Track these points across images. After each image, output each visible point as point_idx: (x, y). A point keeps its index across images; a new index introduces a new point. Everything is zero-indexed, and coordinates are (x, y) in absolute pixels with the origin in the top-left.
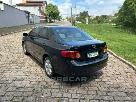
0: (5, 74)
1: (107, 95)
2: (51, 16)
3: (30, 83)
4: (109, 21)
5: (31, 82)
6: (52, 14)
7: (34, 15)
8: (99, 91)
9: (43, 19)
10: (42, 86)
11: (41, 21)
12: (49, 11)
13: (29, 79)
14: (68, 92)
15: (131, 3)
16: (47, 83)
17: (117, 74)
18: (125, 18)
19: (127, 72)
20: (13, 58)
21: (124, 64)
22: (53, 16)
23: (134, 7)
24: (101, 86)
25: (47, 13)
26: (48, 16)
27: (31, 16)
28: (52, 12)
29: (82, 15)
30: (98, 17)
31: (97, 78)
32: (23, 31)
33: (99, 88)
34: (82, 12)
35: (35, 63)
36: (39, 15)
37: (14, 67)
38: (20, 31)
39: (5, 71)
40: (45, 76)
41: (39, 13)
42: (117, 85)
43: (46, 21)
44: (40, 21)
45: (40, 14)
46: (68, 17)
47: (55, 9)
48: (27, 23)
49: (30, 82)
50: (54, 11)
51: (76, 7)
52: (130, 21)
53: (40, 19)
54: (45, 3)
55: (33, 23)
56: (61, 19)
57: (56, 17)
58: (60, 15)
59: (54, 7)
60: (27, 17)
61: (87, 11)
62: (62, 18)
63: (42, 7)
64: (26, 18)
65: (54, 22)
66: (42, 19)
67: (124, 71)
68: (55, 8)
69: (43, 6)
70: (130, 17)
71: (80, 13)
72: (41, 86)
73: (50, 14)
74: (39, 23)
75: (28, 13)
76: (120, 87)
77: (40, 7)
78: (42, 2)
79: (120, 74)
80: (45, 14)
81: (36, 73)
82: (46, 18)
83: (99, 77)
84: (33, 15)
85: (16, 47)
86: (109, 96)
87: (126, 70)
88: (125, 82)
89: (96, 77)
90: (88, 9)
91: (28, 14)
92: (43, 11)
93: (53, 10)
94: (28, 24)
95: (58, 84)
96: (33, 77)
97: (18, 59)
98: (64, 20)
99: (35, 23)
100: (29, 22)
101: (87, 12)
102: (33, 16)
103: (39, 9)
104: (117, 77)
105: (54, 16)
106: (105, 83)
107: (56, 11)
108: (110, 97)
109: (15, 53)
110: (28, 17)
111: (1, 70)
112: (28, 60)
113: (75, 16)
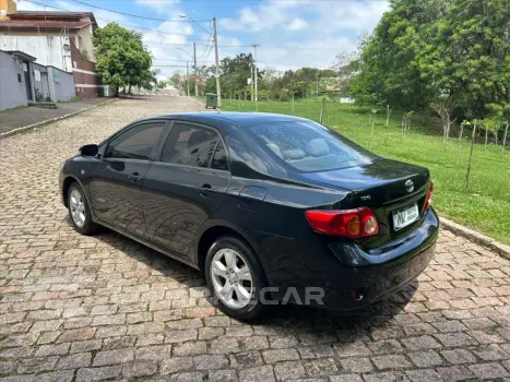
0: (39, 327)
1: (480, 361)
2: (119, 71)
3: (172, 354)
4: (328, 88)
5: (176, 349)
6: (120, 65)
7: (50, 70)
8: (444, 348)
9: (86, 86)
10: (226, 356)
11: (77, 94)
12: (110, 53)
13: (161, 337)
14: (340, 367)
15: (403, 29)
16: (241, 344)
17: (461, 279)
18: (387, 77)
19: (484, 266)
20: (32, 252)
21: (460, 239)
22: (124, 72)
23: (413, 43)
24: (439, 332)
25: (103, 60)
26: (106, 73)
27: (37, 73)
28: (123, 58)
29: (232, 70)
30: (290, 74)
31: (407, 301)
32: (15, 133)
33: (437, 336)
34: (233, 57)
35: (142, 266)
36: (70, 70)
37: (64, 293)
38: (6, 136)
39: (33, 315)
40: (216, 314)
41: (69, 60)
42: (485, 319)
43: (100, 93)
44: (74, 92)
45: (75, 63)
46: (177, 75)
47: (133, 46)
48: (24, 101)
49: (172, 349)
50: (128, 54)
51: (215, 38)
52: (404, 87)
53: (75, 82)
54: (89, 20)
55: (49, 99)
56: (152, 84)
57: (138, 74)
58: (151, 69)
59: (127, 36)
60: (23, 78)
61: (250, 55)
62: (155, 80)
63: (80, 38)
64: (20, 80)
65: (129, 93)
66: (82, 86)
67: (476, 264)
68: (130, 41)
69: (81, 34)
70: (401, 74)
71: (225, 60)
72: (227, 361)
73: (112, 63)
74: (72, 101)
75: (27, 60)
76: (499, 326)
77: (72, 36)
78: (76, 18)
79: (469, 277)
80: (92, 66)
81: (172, 308)
82: (98, 80)
83: (411, 296)
84: (44, 70)
85: (20, 203)
86: (486, 362)
87: (478, 259)
88: (501, 304)
89: (403, 296)
90: (255, 46)
91: (25, 65)
92: (85, 52)
93: (127, 50)
94: (30, 105)
95: (286, 340)
96: (171, 325)
97: (59, 253)
98: (162, 85)
99: (54, 99)
100: (30, 97)
101: (249, 58)
102: (44, 74)
103: (68, 42)
104: (470, 290)
105: (132, 71)
106: (443, 316)
107: (139, 54)
108: (493, 364)
109: (29, 228)
110: (28, 76)
111: (11, 310)
112: (106, 255)
113: (207, 71)
